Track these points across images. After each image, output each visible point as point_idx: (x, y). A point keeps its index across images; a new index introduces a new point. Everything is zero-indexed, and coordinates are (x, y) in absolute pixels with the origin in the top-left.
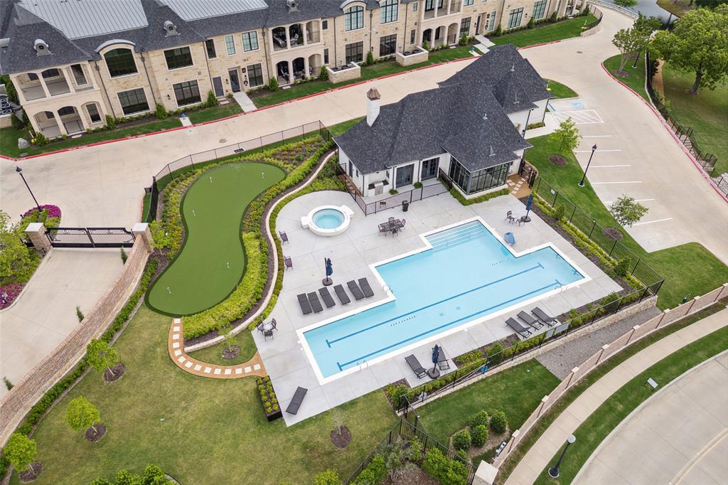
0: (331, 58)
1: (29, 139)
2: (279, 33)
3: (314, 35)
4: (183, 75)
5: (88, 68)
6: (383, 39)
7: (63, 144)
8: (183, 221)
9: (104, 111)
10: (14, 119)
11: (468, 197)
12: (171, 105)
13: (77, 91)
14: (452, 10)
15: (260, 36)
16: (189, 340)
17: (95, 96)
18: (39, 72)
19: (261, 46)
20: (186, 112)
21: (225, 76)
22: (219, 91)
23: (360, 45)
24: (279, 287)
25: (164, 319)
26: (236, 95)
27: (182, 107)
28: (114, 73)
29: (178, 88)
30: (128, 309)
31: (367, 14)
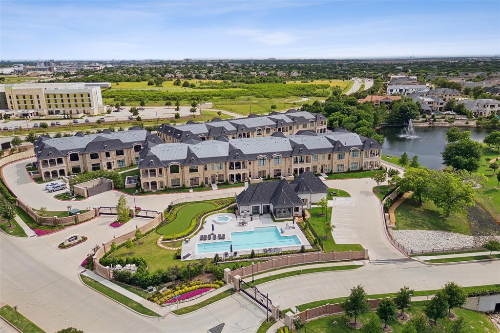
0: (252, 175)
1: (139, 191)
2: (232, 164)
3: (245, 166)
4: (194, 175)
5: (164, 170)
6: (275, 171)
7: (149, 193)
8: (176, 215)
9: (165, 184)
10: (137, 185)
11: (276, 219)
12: (188, 185)
13: (159, 176)
14: (306, 162)
15: (224, 165)
16: (164, 240)
17: (163, 179)
18: (148, 169)
19: (224, 168)
20: (192, 188)
21: (209, 177)
22: (207, 183)
23: (265, 172)
24: (196, 233)
25: (159, 235)
26: (212, 185)
27: (192, 186)
28: (172, 172)
29: (192, 179)
30: (151, 231)
31: (267, 161)
